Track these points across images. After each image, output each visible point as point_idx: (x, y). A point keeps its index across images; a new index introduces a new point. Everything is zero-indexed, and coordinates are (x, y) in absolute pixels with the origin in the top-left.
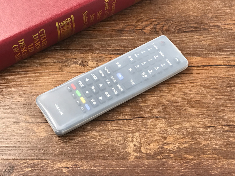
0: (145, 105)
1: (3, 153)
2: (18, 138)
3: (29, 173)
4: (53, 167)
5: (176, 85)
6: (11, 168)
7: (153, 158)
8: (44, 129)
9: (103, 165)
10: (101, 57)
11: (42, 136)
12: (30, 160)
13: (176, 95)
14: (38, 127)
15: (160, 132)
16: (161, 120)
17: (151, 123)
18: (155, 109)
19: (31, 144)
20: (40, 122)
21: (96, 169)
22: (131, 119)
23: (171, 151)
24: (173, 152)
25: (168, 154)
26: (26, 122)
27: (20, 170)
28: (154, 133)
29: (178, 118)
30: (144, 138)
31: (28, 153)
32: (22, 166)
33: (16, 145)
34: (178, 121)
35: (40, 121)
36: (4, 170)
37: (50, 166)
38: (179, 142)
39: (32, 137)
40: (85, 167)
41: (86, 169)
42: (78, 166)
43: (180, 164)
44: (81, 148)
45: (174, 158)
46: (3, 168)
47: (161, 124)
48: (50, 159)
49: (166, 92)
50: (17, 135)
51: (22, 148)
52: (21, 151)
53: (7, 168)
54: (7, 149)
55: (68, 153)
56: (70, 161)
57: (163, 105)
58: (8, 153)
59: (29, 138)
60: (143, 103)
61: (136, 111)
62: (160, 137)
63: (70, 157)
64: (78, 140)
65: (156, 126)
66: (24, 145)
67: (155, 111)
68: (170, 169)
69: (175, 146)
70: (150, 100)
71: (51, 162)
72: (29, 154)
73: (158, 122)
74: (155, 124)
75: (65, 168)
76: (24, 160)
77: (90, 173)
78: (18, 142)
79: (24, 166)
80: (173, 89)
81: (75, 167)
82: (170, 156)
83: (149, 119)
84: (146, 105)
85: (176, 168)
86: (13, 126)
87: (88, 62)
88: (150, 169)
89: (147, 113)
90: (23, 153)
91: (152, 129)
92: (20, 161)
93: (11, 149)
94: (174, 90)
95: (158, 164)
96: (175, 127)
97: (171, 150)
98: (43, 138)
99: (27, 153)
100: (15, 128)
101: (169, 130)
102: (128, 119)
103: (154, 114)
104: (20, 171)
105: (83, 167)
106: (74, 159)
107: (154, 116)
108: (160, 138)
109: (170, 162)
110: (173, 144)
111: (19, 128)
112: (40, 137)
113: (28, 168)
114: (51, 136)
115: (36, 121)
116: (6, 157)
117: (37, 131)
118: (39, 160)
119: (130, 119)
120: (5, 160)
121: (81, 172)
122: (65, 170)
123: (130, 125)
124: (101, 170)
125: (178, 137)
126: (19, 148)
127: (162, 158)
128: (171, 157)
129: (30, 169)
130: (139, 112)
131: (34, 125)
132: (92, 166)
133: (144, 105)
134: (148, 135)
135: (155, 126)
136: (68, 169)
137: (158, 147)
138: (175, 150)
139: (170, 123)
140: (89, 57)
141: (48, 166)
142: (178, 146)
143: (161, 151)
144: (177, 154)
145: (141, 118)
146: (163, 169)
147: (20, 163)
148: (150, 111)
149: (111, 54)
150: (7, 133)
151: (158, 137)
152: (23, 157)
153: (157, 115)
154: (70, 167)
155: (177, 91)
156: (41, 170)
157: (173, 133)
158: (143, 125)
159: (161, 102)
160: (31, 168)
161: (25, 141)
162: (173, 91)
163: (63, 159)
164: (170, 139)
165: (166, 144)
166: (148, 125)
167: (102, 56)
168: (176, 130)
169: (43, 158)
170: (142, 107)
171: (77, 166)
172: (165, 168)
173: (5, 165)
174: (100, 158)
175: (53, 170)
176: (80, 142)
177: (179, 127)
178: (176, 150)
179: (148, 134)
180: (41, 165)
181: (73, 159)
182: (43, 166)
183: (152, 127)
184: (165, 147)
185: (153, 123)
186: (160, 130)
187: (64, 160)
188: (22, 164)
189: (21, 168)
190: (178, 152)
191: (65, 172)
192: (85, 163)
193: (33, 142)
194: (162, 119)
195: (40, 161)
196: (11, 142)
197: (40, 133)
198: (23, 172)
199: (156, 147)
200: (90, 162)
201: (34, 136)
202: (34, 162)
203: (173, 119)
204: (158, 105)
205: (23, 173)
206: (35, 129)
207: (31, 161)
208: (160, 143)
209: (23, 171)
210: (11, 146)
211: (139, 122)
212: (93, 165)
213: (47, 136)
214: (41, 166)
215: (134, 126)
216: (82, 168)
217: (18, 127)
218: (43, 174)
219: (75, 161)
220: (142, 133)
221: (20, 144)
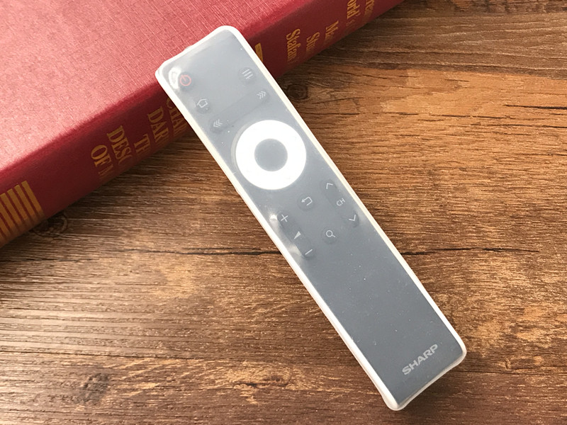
0: (464, 215)
1: (79, 335)
2: (121, 295)
3: (149, 396)
4: (213, 382)
5: (549, 160)
6: (100, 380)
7: (486, 365)
8: (189, 271)
9: (348, 381)
10: (343, 75)
11: (183, 292)
12: (153, 359)
13: (548, 187)
14: (173, 265)
15: (506, 294)
16: (510, 259)
17: (479, 267)
18: (491, 226)
19: (154, 312)
20: (178, 253)
21: (329, 391)
22: (426, 254)
23: (536, 349)
24: (542, 352)
25: (527, 357)
26: (141, 251)
27: (125, 386)
28: (489, 294)
29: (556, 254)
30: (460, 308)
31: (147, 338)
32: (131, 375)
33: (113, 315)
34: (556, 262)
35: (178, 250)
36: (82, 386)
37: (206, 378)
38: (557, 324)
39: (159, 292)
40: (300, 384)
41: (304, 392)
42: (283, 380)
43: (562, 387)
44: (289, 330)
45: (543, 368)
46: (81, 379)
47: (507, 269)
48: (206, 359)
49: (523, 179)
50: (117, 286)
51: (130, 325)
52: (127, 332)
53: (91, 379)
54: (89, 324)
55: (254, 344)
56: (262, 365)
57: (512, 217)
58: (93, 336)
59: (151, 296)
60: (457, 209)
61: (439, 231)
62: (506, 307)
63: (260, 355)
64: (281, 308)
65: (494, 274)
66: (136, 314)
67: (493, 234)
68: (532, 402)
69: (548, 335)
70: (476, 200)
71: (208, 368)
72: (149, 343)
73: (499, 264)
74: (492, 268)
75: (248, 384)
76: (137, 357)
77: (314, 402)
78: (121, 307)
79: (138, 376)
80: (542, 171)
81: (274, 384)
82: (534, 361)
83: (475, 255)
84: (466, 213)
85: (551, 399)
86: (106, 260)
87: (307, 89)
88: (478, 399)
89: (470, 237)
90: (134, 337)
91: (482, 284)
92: (125, 360)
93: (100, 325)
94: (545, 173)
95: (501, 384)
96: (547, 280)
97: (536, 346)
98: (186, 296)
99: (143, 338)
100: (111, 266)
101: (531, 288)
102: (417, 254)
103: (490, 242)
104: (125, 390)
105: (296, 385)
106: (271, 362)
107: (488, 246)
108: (504, 310)
109: (534, 380)
110: (542, 328)
111: (125, 267)
112: (180, 296)
113: (147, 382)
114: (209, 292)
115: (167, 249)
116: (86, 349)
117: (172, 277)
118: (177, 360)
119: (422, 253)
120: (85, 357)
121: (289, 399)
122: (247, 392)
123: (423, 269)
124: (346, 395)
125: (556, 309)
126: (124, 325)
127: (512, 368)
128: (537, 364)
129: (152, 385)
130: (446, 232)
131: (162, 259)
132: (320, 383)
133: (461, 213)
134: (473, 299)
135: (493, 277)
136: (256, 390)
137: (501, 336)
138: (546, 346)
139: (532, 267)
140: (310, 73)
141: (200, 378)
142: (556, 335)
143: (508, 347)
144: (553, 357)
145: (452, 252)
146: (512, 400)
147: (124, 367)
148: (479, 232)
149: (372, 65)
150: (90, 280)
151: (499, 307)
152: (134, 350)
153: (497, 245)
154: (260, 384)
155: (553, 177)
156: (183, 388)
157: (541, 298)
158: (458, 271)
159: (506, 207)
160: (155, 381)
161: (139, 304)
162: (540, 177)
163: (241, 361)
164: (534, 314)
165: (521, 328)
166: (472, 273)
167: (344, 71)
168: (551, 289)
169: (188, 354)
170: (454, 218)
171: (278, 380)
172: (520, 397)
173: (85, 372)
174: (340, 360)
175: (214, 389)
176: (286, 312)
177: (558, 279)
178: (550, 345)
179: (471, 296)
180: (182, 373)
181: (267, 359)
182: (186, 377)
183: (483, 277)
184: (519, 335)
185: (485, 268)
186: (506, 287)
187: (245, 363)
188: (131, 369)
189: (129, 380)
190: (555, 350)
191: (247, 397)
192: (299, 371)
193: (160, 309)
194: (510, 257)
195: (178, 363)
196: (100, 306)
197: (179, 282)
198: (134, 393)
199: (496, 335)
200: (313, 371)
201: (163, 290)
202: (164, 365)
203: (543, 257)
204: (501, 215)
205: (133, 396)
206: (164, 271)
207: (154, 361)
208: (507, 324)
209: (134, 390)
210: (102, 316)
211: (446, 261)
212: (322, 381)
213: (196, 292)
214: (184, 378)
215: (433, 274)
216: (293, 388)
217: (120, 265)
218: (187, 399)
219: (273, 367)
220: (455, 294)
221: (124, 311)
